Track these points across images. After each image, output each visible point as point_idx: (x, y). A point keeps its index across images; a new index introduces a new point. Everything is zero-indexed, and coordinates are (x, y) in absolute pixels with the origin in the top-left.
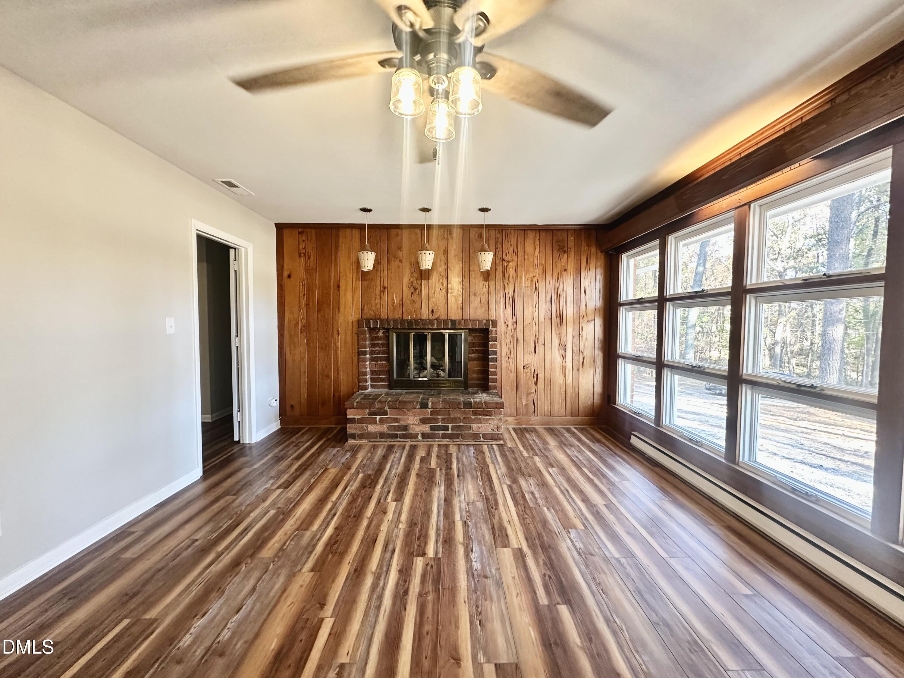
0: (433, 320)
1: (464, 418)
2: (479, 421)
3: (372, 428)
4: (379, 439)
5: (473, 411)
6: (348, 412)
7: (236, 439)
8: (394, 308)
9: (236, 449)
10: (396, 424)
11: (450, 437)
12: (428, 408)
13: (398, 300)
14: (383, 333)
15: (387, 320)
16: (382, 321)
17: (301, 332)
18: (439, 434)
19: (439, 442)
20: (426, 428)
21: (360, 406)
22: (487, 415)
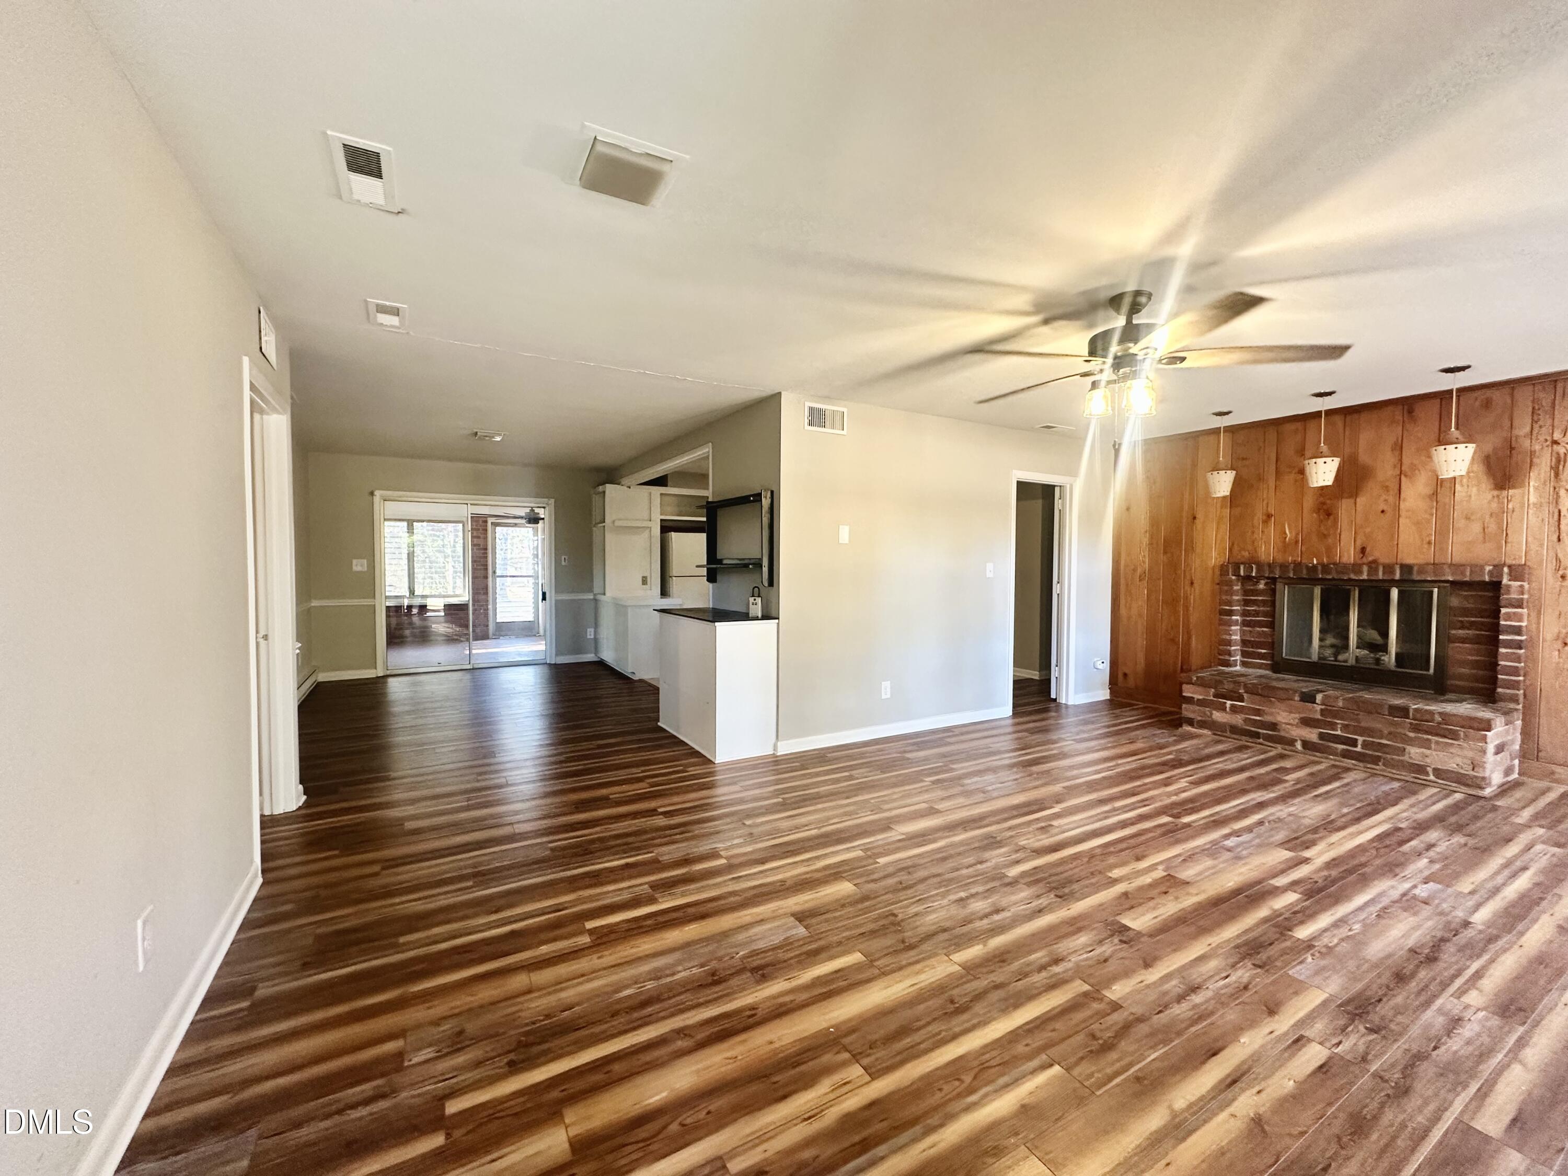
0: (1361, 565)
1: (1390, 733)
2: (1426, 745)
3: (1218, 716)
4: (1228, 734)
5: (1411, 724)
6: (1185, 687)
7: (1053, 696)
8: (1285, 547)
9: (1053, 705)
10: (1258, 718)
11: (1360, 757)
12: (1314, 702)
13: (1294, 534)
14: (1266, 584)
15: (1269, 565)
16: (1260, 566)
17: (1140, 580)
18: (1336, 749)
19: (1335, 760)
20: (1312, 735)
21: (1202, 683)
22: (1445, 737)
